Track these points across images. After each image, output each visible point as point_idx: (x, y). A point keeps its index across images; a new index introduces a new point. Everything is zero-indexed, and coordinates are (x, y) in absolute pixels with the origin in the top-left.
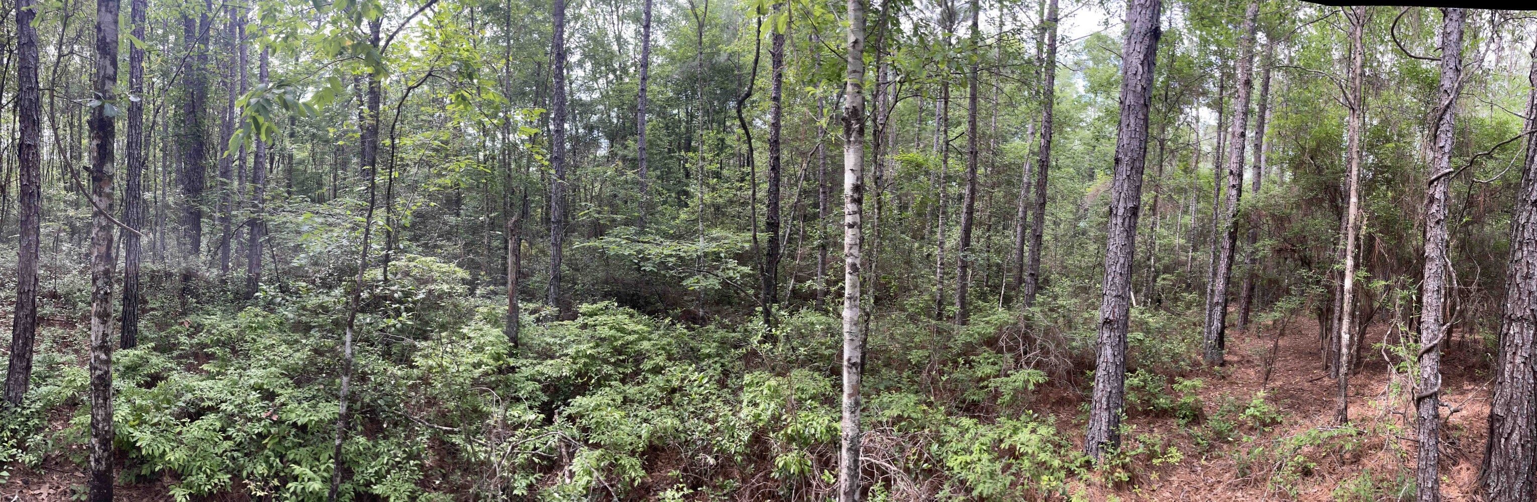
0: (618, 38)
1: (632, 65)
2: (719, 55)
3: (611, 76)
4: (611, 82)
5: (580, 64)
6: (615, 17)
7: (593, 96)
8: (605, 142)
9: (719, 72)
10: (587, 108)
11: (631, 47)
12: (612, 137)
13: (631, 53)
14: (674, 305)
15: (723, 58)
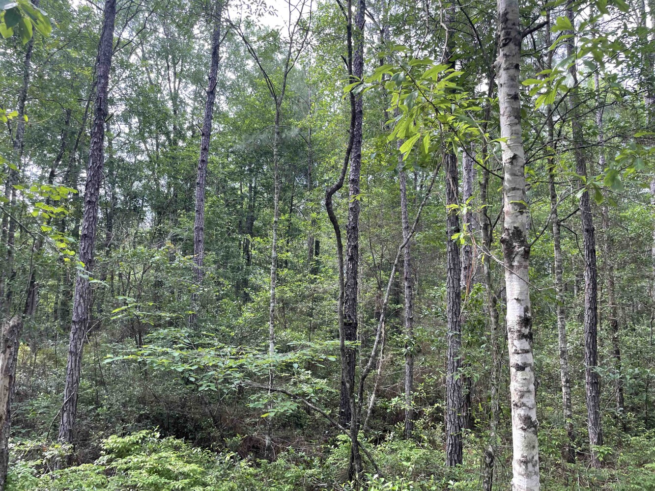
0: (174, 97)
1: (189, 129)
2: (290, 129)
3: (163, 138)
4: (163, 145)
5: (125, 118)
6: (171, 72)
7: (139, 157)
8: (150, 215)
9: (288, 147)
10: (130, 172)
11: (189, 110)
12: (161, 211)
13: (189, 116)
14: (233, 430)
15: (294, 133)
